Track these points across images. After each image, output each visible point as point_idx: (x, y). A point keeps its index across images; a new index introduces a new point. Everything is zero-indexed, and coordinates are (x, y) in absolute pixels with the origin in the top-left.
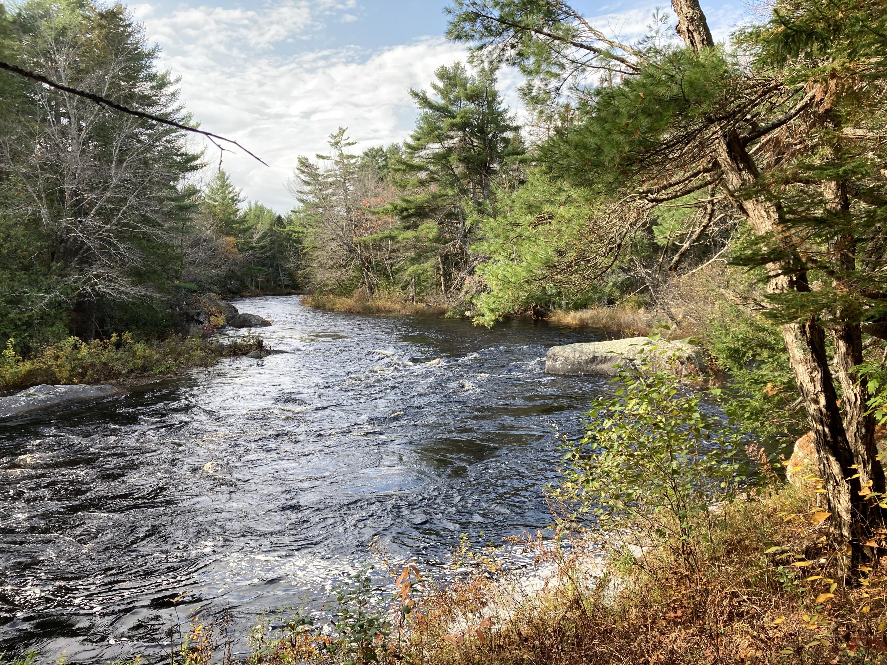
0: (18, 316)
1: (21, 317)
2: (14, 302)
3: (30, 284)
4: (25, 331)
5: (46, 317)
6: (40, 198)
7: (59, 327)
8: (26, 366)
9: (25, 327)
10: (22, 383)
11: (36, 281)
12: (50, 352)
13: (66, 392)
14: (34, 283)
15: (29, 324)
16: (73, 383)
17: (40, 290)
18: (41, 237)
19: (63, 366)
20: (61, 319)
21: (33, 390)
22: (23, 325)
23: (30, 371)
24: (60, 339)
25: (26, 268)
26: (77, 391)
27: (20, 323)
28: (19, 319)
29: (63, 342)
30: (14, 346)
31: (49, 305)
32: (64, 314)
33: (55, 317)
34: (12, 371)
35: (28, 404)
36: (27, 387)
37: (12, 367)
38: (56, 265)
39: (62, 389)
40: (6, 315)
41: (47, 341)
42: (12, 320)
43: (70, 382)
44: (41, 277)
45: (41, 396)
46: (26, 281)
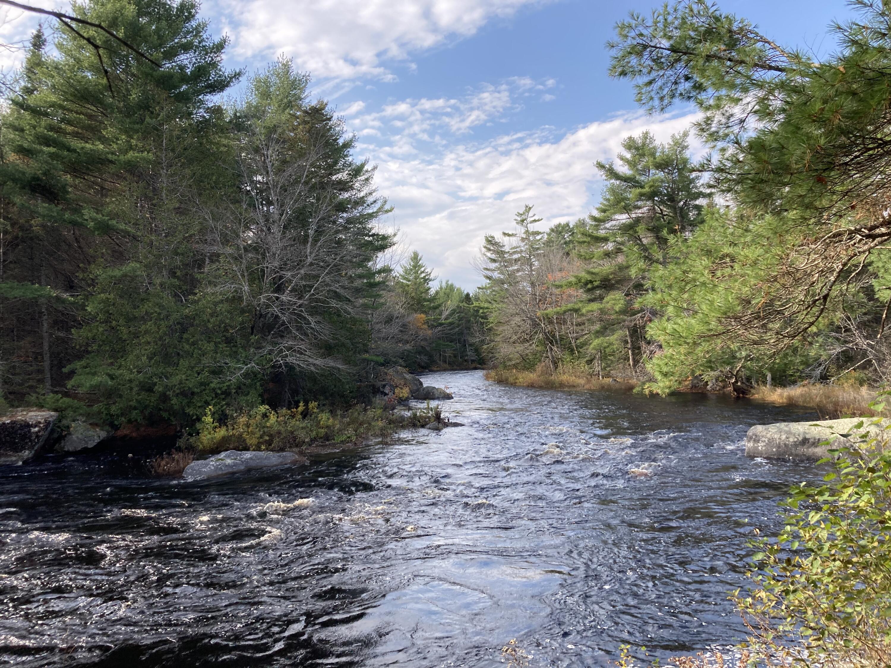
0: (218, 385)
1: (221, 386)
2: (217, 372)
3: (230, 355)
4: (224, 399)
5: (243, 387)
6: (243, 276)
7: (253, 396)
8: (222, 432)
9: (223, 396)
10: (217, 448)
11: (236, 352)
12: (243, 419)
13: (251, 459)
14: (234, 355)
15: (227, 393)
16: (260, 450)
17: (238, 361)
18: (243, 311)
19: (253, 433)
20: (256, 389)
21: (223, 455)
22: (222, 394)
23: (223, 438)
24: (252, 407)
25: (229, 341)
26: (261, 458)
27: (219, 392)
28: (220, 389)
29: (255, 410)
30: (213, 414)
31: (246, 375)
32: (258, 384)
33: (250, 386)
34: (209, 436)
35: (216, 468)
36: (219, 452)
37: (210, 433)
38: (254, 338)
39: (248, 455)
40: (208, 385)
41: (241, 409)
42: (214, 389)
43: (258, 449)
44: (240, 350)
45: (229, 461)
46: (227, 353)
